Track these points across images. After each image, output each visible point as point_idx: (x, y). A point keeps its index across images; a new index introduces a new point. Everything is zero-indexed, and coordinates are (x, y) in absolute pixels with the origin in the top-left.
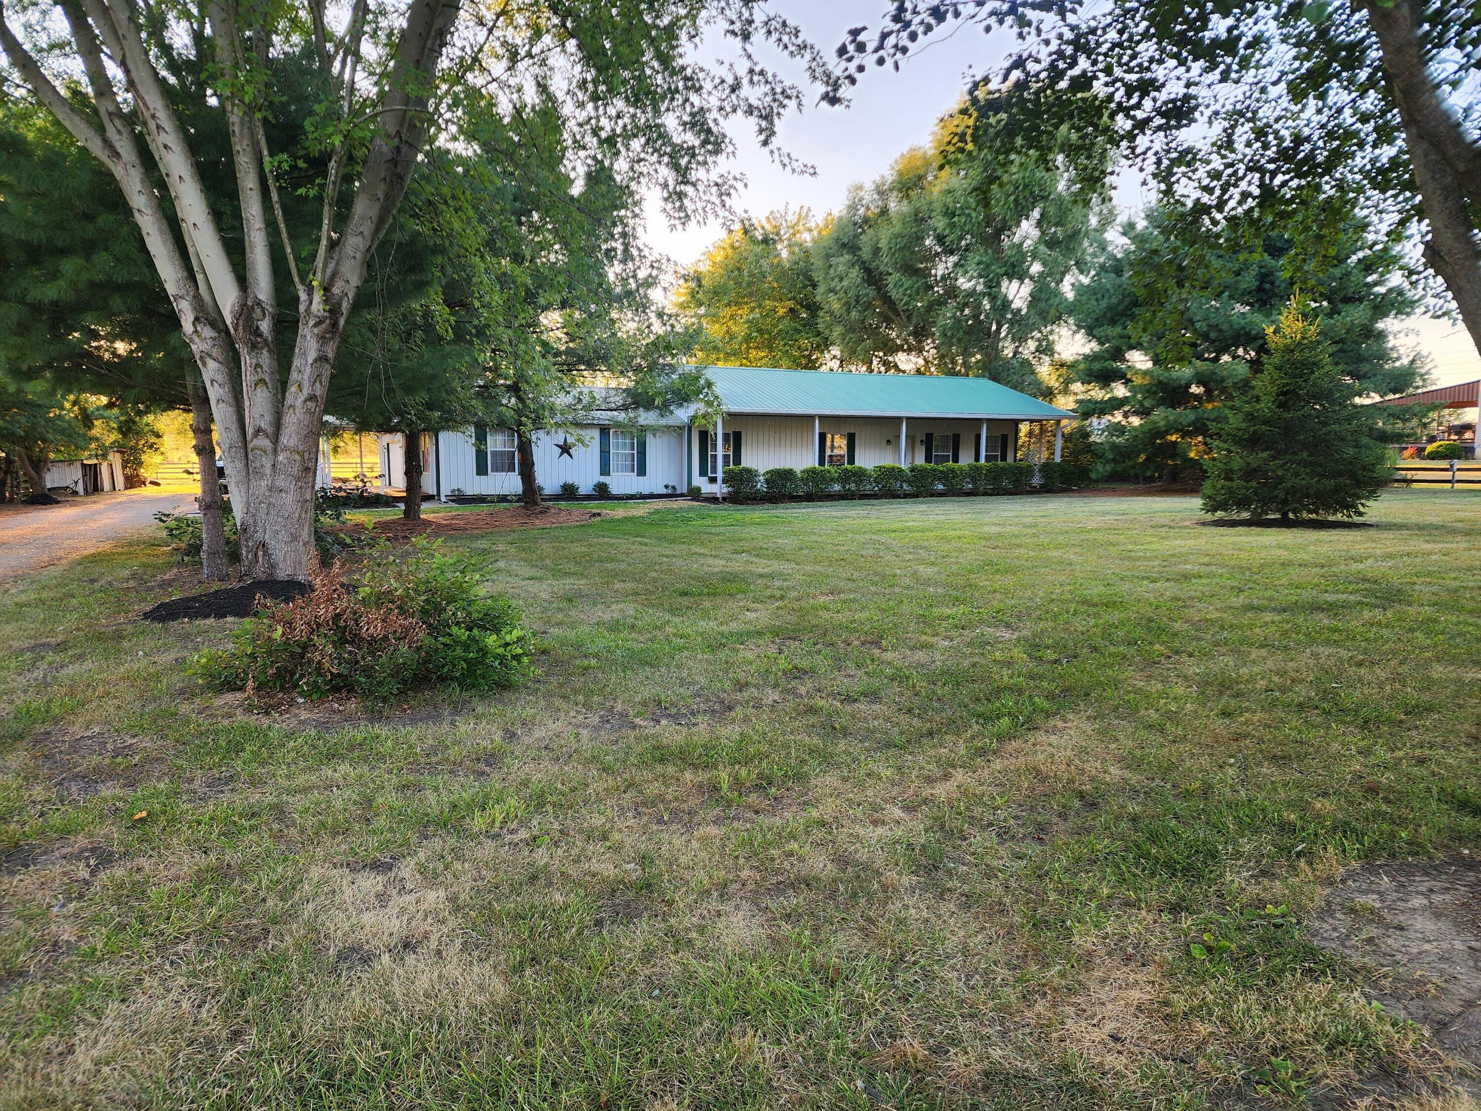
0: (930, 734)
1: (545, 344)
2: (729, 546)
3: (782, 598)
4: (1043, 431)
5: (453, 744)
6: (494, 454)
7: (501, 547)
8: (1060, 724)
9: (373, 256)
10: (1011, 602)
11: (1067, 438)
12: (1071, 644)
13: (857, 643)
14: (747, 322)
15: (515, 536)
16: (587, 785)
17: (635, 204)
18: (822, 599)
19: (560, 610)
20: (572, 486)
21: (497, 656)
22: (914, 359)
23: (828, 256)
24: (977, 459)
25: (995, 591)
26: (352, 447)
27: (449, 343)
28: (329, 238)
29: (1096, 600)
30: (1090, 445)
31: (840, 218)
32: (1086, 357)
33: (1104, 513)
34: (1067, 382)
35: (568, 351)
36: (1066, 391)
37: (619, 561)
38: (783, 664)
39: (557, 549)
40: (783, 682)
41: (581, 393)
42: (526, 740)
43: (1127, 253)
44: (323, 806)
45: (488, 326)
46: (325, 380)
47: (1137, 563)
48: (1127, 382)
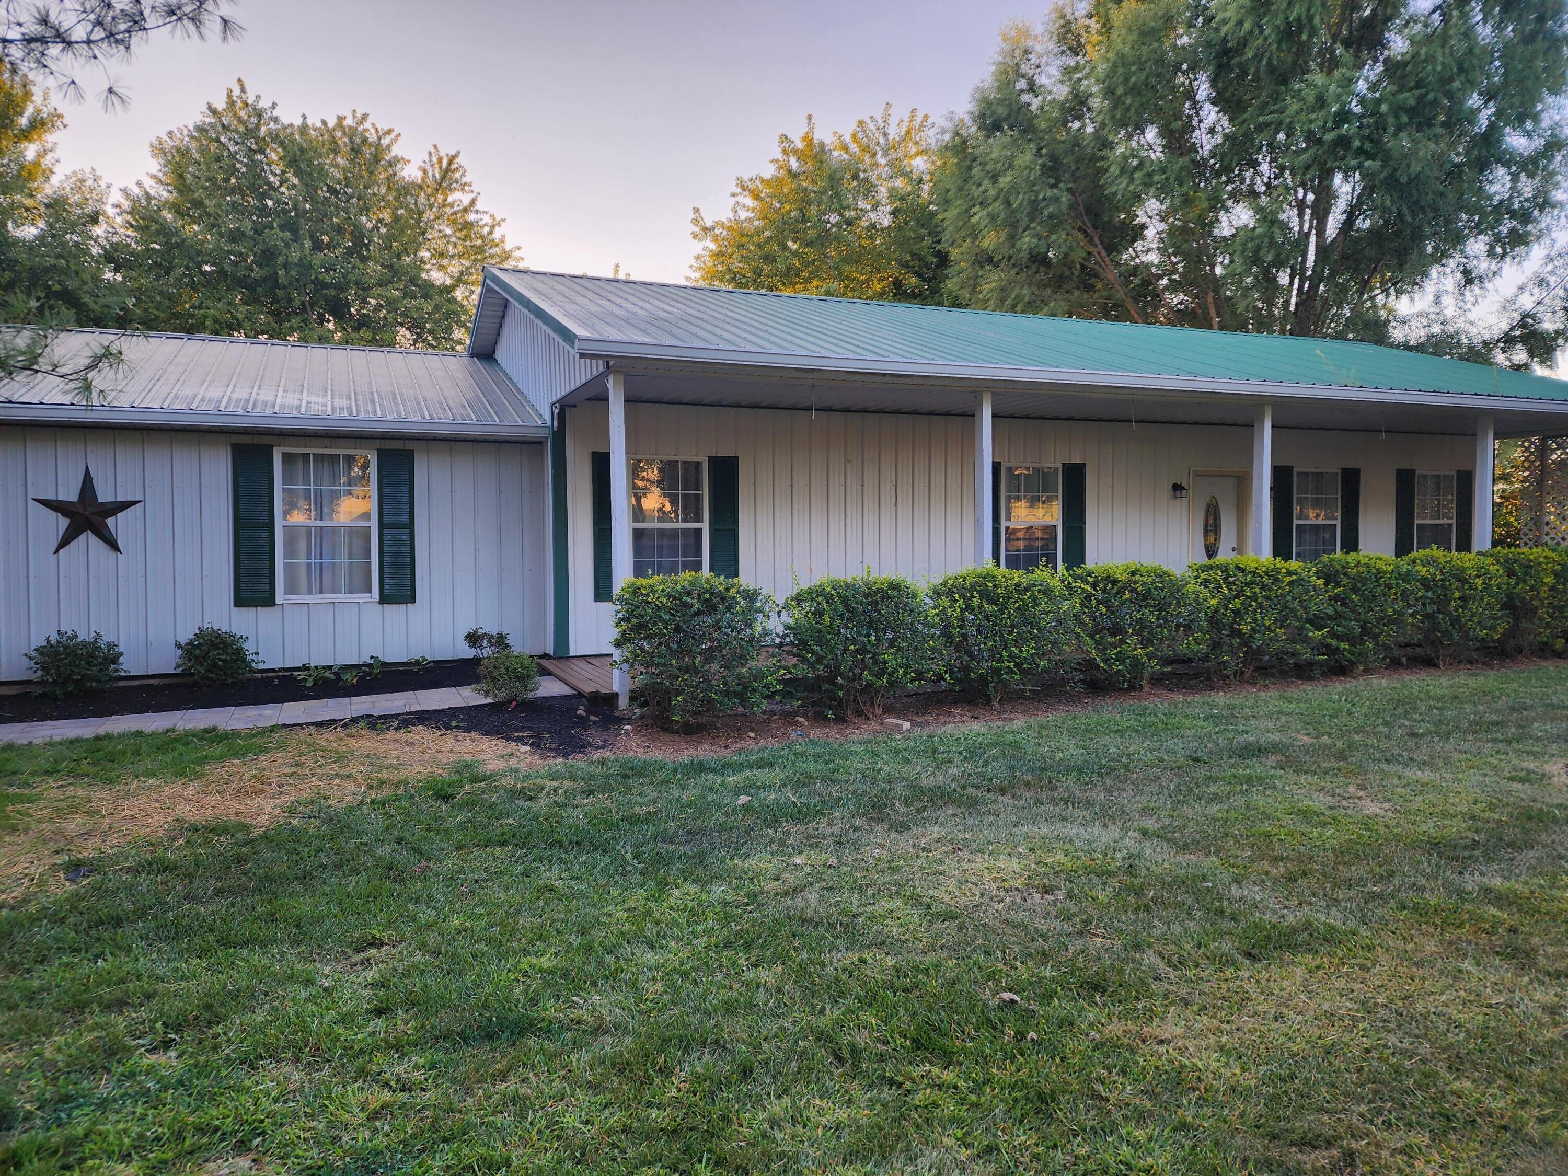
20: (94, 646)
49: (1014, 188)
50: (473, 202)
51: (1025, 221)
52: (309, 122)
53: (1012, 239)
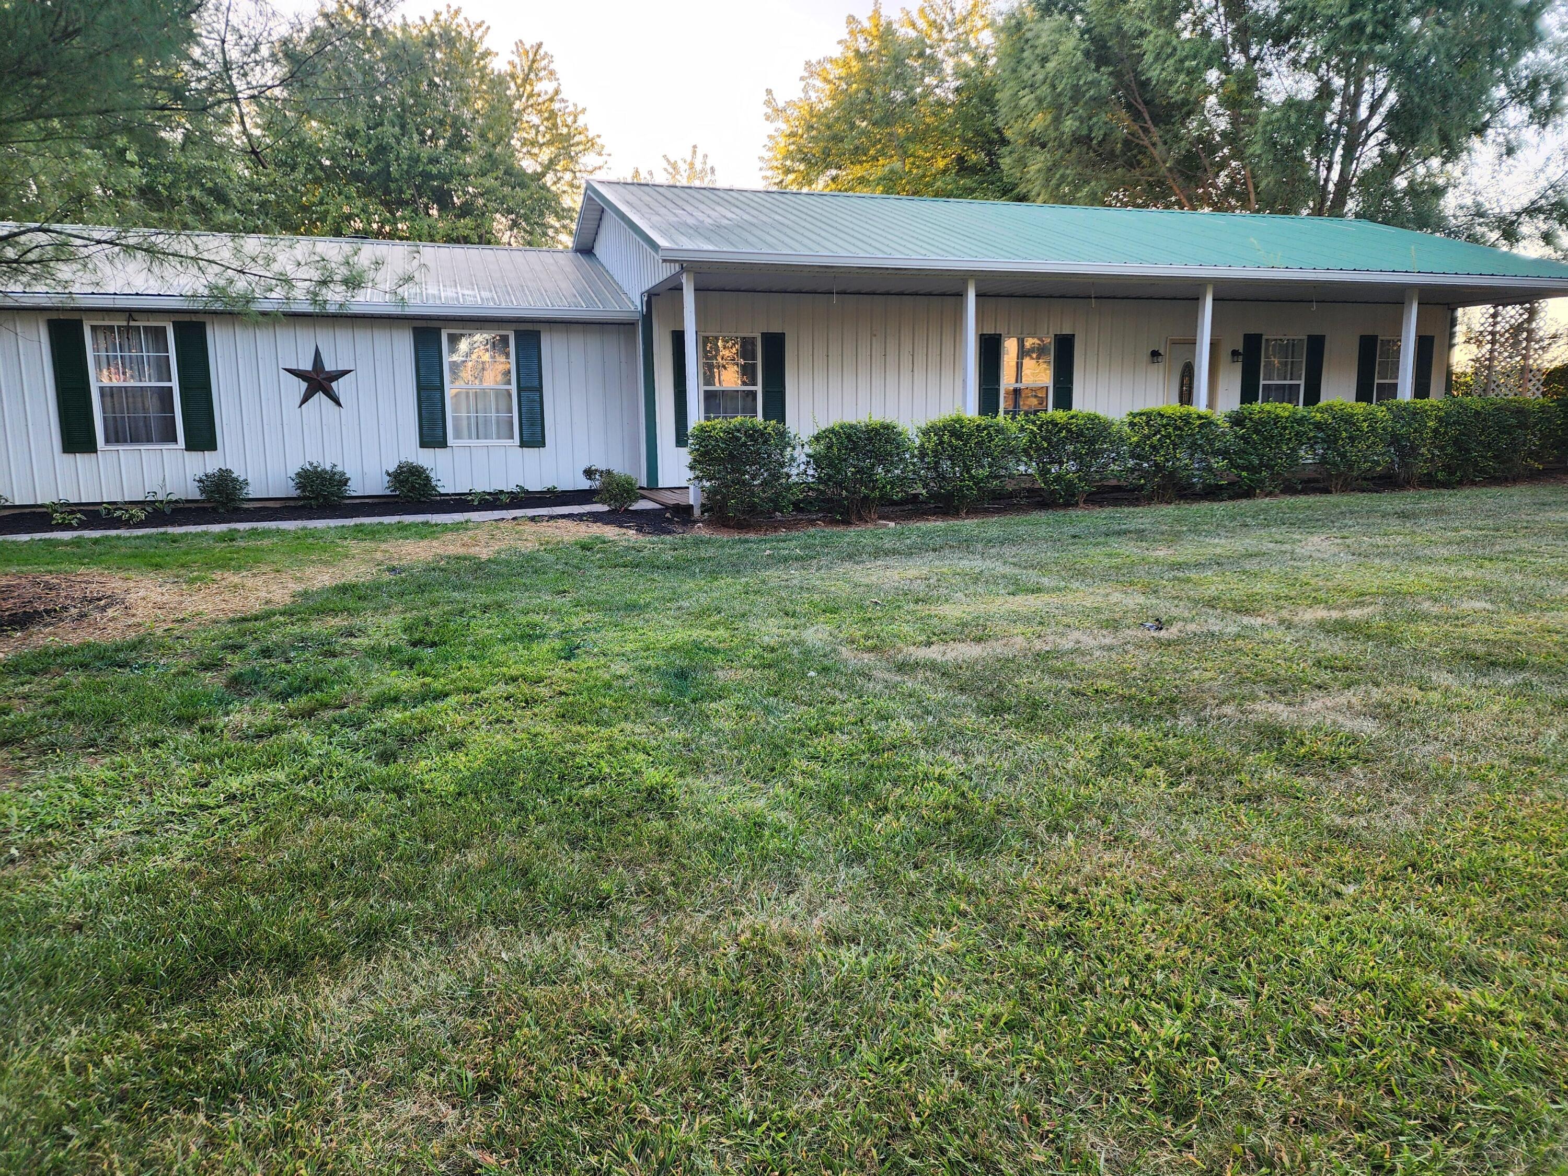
6: (111, 394)
14: (882, 179)
20: (331, 475)
49: (1059, 73)
50: (557, 92)
51: (1068, 104)
52: (409, 21)
53: (1057, 120)
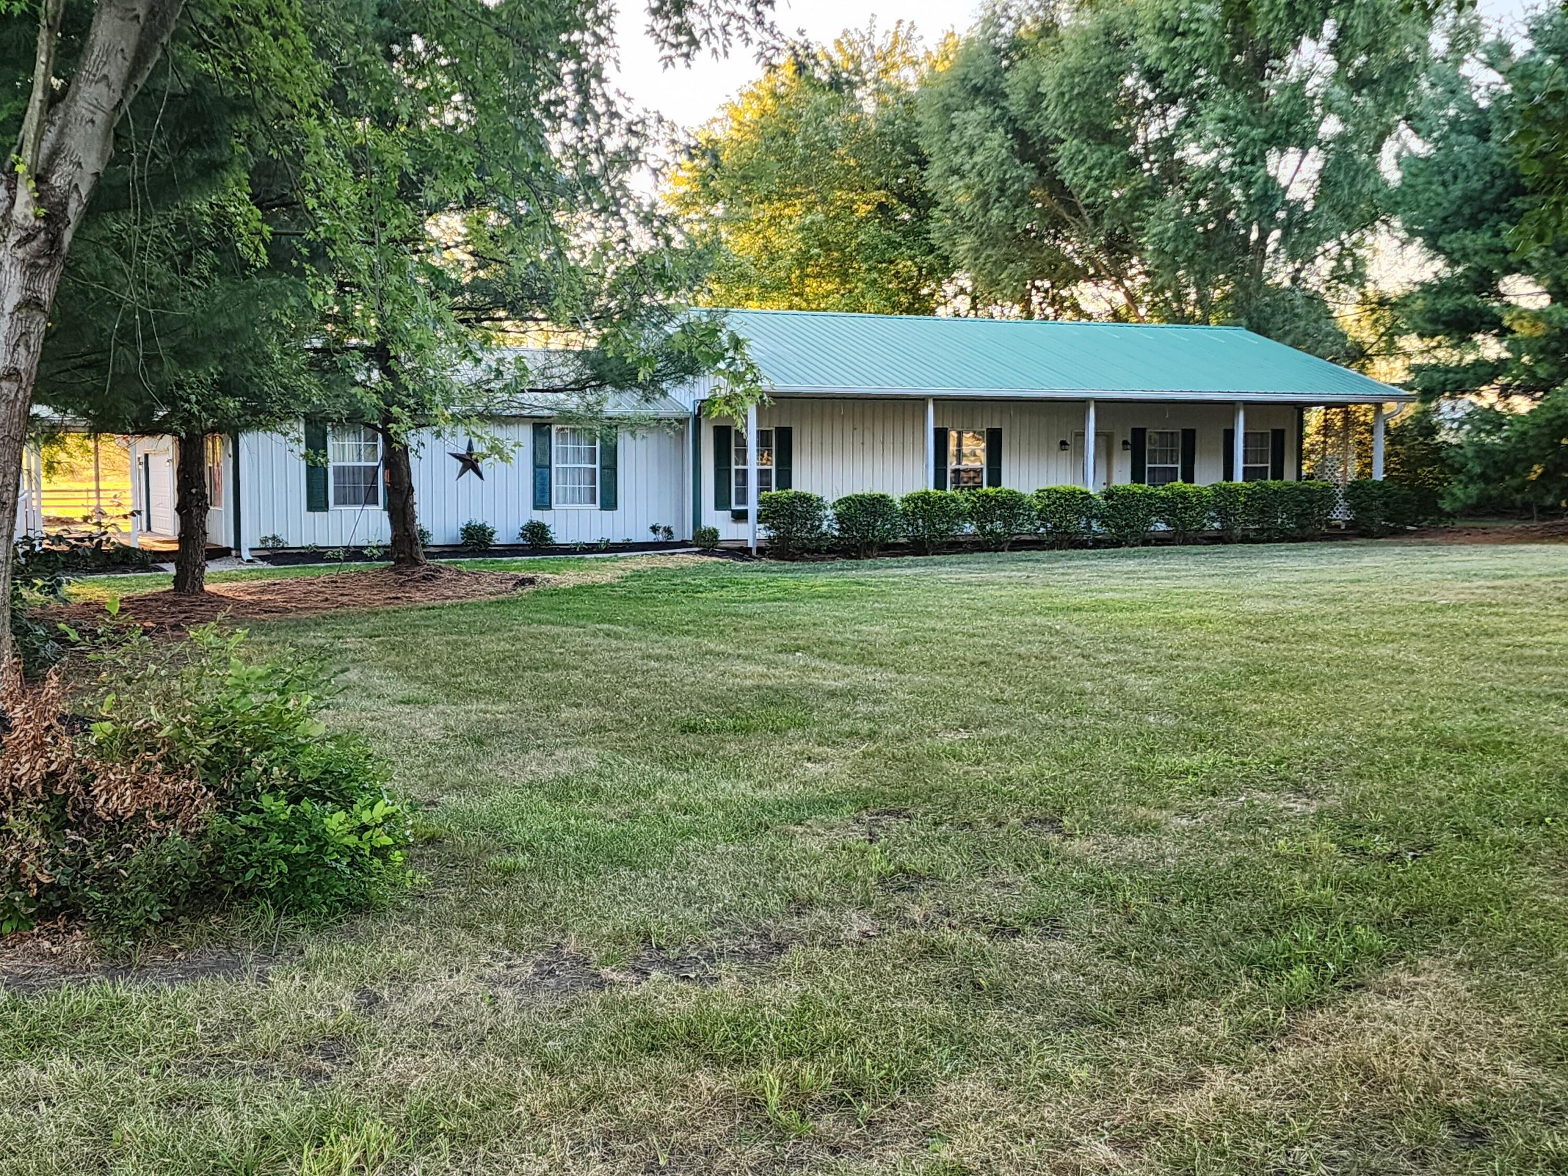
0: (1161, 997)
1: (436, 274)
2: (772, 639)
3: (872, 735)
4: (1349, 421)
5: (263, 1017)
6: (340, 471)
7: (352, 643)
8: (1406, 978)
9: (124, 119)
10: (1301, 744)
11: (1395, 437)
12: (1418, 824)
13: (1014, 821)
14: (801, 229)
15: (377, 621)
16: (513, 1097)
17: (599, 20)
18: (948, 738)
19: (461, 760)
20: (482, 528)
21: (344, 850)
22: (1108, 294)
23: (947, 109)
24: (1229, 474)
25: (1271, 723)
26: (81, 461)
27: (259, 272)
28: (48, 87)
29: (1462, 738)
30: (1438, 448)
31: (970, 42)
32: (1426, 288)
33: (1469, 576)
34: (1392, 333)
35: (475, 286)
36: (1391, 350)
37: (567, 667)
38: (878, 862)
39: (455, 646)
40: (878, 896)
41: (501, 361)
42: (399, 1009)
43: (1498, 99)
44: (21, 1138)
45: (330, 242)
46: (35, 342)
47: (1536, 670)
48: (1503, 332)
51: (995, 195)
53: (984, 208)
